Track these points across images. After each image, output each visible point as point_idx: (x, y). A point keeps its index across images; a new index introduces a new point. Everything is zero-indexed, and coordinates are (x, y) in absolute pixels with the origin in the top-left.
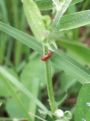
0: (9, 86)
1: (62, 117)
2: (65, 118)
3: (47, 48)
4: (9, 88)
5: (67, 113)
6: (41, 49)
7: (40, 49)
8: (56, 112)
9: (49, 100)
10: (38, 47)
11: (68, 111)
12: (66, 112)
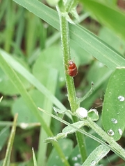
0: (15, 77)
1: (85, 118)
2: (90, 119)
3: (65, 20)
4: (14, 79)
5: (92, 112)
6: (57, 20)
7: (56, 22)
8: (77, 111)
9: (68, 95)
10: (53, 18)
11: (94, 110)
12: (91, 110)
